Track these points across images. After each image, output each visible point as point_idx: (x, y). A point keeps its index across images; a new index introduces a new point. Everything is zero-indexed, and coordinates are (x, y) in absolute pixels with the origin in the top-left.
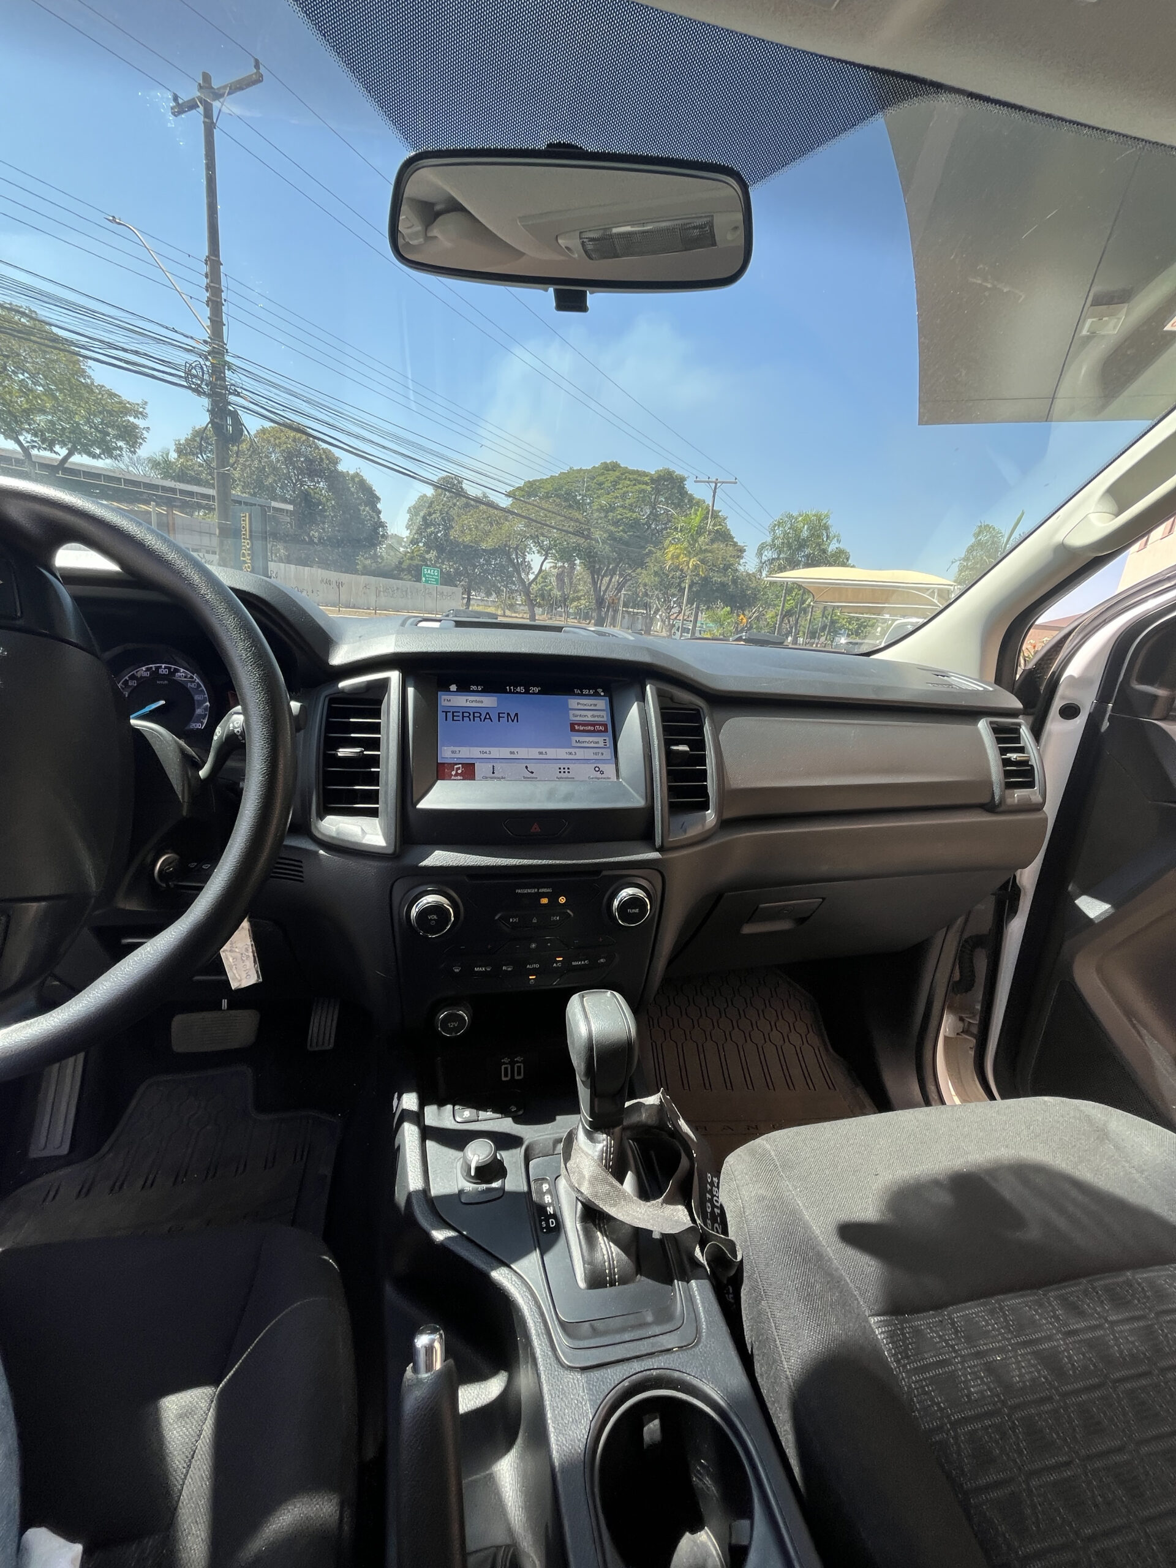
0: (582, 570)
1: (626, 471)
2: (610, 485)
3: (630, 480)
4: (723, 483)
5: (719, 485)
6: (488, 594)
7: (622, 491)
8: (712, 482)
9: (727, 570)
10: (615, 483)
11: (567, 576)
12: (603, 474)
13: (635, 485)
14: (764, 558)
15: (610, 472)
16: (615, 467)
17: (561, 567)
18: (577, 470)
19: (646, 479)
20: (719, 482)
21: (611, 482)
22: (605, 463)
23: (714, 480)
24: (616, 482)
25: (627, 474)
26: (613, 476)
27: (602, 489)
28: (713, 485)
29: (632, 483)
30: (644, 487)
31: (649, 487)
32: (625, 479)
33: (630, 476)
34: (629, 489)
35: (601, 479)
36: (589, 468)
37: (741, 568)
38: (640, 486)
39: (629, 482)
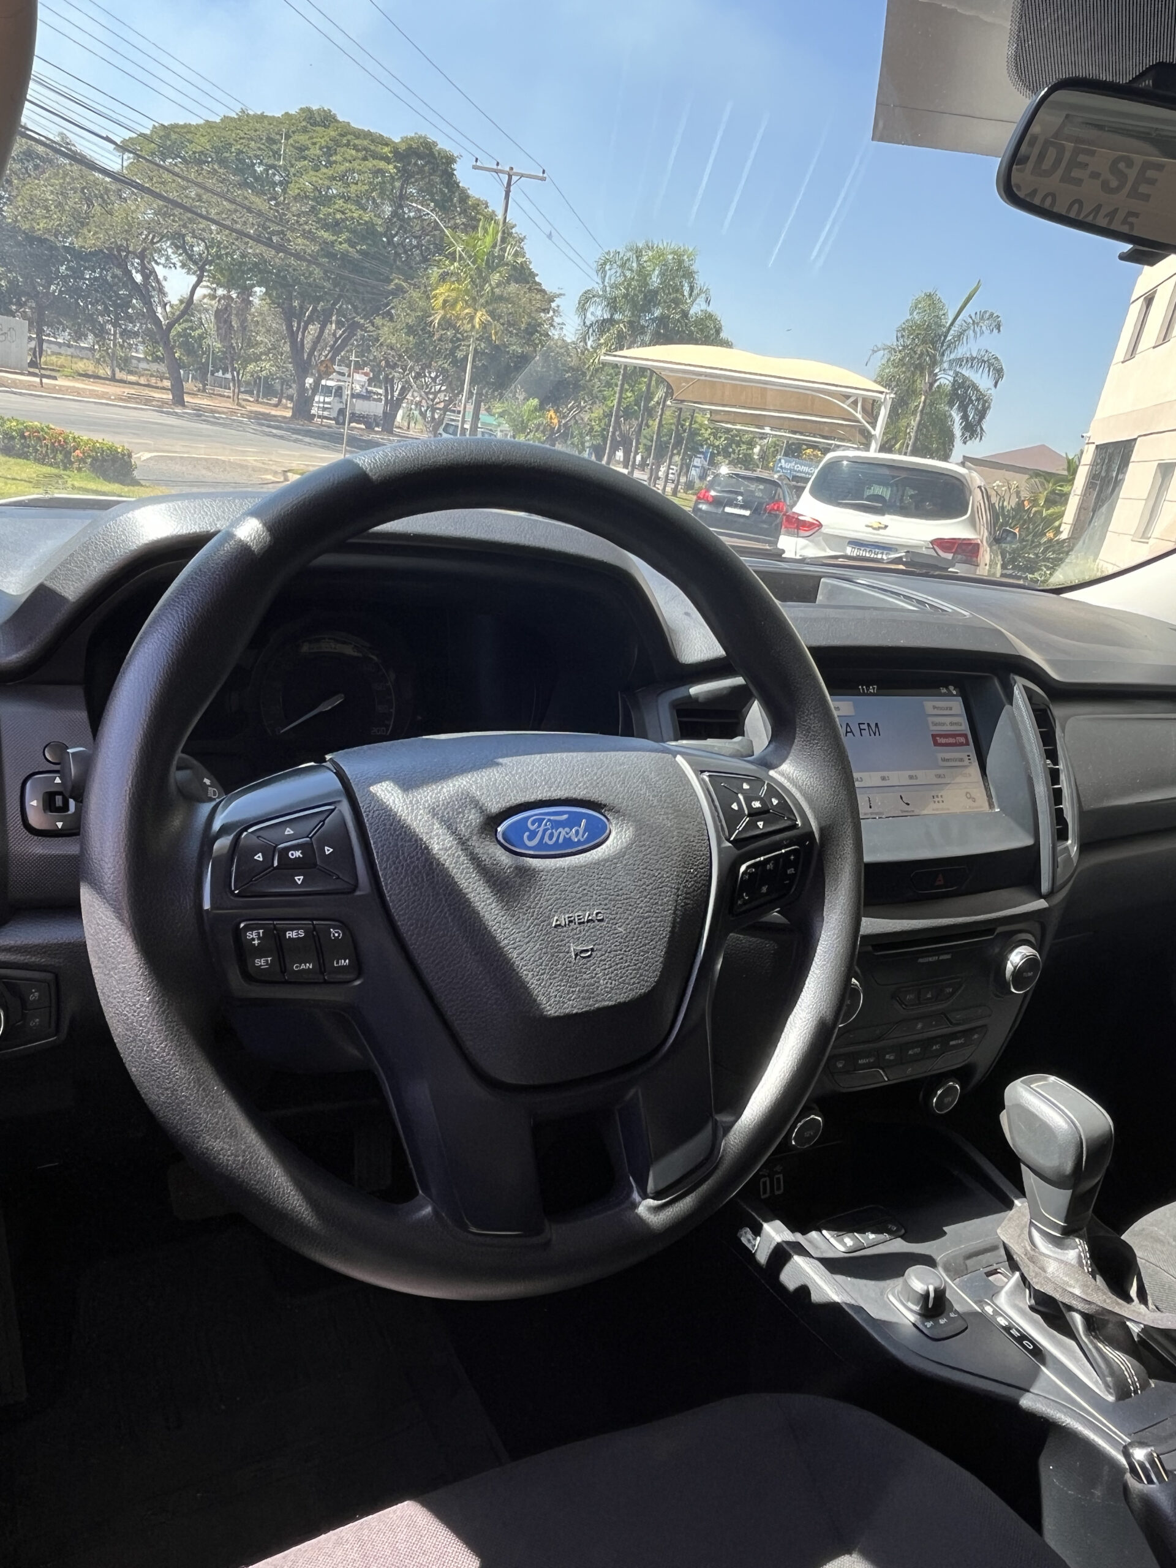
0: (266, 308)
1: (347, 131)
2: (318, 152)
3: (355, 147)
4: (522, 176)
5: (514, 178)
6: (79, 336)
7: (343, 168)
8: (502, 172)
9: (532, 334)
10: (329, 152)
11: (237, 315)
12: (305, 130)
13: (365, 159)
14: (590, 318)
15: (317, 128)
16: (326, 119)
17: (224, 297)
18: (255, 115)
19: (386, 149)
20: (516, 174)
21: (320, 149)
22: (309, 110)
23: (507, 169)
24: (329, 148)
25: (349, 137)
26: (324, 135)
27: (305, 158)
28: (505, 178)
29: (360, 155)
30: (382, 164)
31: (391, 167)
32: (348, 145)
33: (356, 142)
34: (355, 164)
35: (303, 139)
36: (278, 114)
37: (554, 333)
38: (375, 162)
39: (354, 152)
